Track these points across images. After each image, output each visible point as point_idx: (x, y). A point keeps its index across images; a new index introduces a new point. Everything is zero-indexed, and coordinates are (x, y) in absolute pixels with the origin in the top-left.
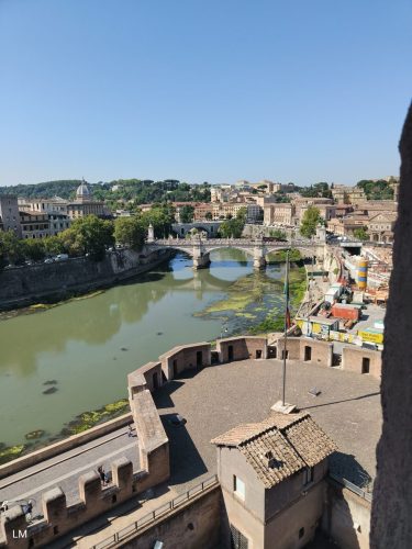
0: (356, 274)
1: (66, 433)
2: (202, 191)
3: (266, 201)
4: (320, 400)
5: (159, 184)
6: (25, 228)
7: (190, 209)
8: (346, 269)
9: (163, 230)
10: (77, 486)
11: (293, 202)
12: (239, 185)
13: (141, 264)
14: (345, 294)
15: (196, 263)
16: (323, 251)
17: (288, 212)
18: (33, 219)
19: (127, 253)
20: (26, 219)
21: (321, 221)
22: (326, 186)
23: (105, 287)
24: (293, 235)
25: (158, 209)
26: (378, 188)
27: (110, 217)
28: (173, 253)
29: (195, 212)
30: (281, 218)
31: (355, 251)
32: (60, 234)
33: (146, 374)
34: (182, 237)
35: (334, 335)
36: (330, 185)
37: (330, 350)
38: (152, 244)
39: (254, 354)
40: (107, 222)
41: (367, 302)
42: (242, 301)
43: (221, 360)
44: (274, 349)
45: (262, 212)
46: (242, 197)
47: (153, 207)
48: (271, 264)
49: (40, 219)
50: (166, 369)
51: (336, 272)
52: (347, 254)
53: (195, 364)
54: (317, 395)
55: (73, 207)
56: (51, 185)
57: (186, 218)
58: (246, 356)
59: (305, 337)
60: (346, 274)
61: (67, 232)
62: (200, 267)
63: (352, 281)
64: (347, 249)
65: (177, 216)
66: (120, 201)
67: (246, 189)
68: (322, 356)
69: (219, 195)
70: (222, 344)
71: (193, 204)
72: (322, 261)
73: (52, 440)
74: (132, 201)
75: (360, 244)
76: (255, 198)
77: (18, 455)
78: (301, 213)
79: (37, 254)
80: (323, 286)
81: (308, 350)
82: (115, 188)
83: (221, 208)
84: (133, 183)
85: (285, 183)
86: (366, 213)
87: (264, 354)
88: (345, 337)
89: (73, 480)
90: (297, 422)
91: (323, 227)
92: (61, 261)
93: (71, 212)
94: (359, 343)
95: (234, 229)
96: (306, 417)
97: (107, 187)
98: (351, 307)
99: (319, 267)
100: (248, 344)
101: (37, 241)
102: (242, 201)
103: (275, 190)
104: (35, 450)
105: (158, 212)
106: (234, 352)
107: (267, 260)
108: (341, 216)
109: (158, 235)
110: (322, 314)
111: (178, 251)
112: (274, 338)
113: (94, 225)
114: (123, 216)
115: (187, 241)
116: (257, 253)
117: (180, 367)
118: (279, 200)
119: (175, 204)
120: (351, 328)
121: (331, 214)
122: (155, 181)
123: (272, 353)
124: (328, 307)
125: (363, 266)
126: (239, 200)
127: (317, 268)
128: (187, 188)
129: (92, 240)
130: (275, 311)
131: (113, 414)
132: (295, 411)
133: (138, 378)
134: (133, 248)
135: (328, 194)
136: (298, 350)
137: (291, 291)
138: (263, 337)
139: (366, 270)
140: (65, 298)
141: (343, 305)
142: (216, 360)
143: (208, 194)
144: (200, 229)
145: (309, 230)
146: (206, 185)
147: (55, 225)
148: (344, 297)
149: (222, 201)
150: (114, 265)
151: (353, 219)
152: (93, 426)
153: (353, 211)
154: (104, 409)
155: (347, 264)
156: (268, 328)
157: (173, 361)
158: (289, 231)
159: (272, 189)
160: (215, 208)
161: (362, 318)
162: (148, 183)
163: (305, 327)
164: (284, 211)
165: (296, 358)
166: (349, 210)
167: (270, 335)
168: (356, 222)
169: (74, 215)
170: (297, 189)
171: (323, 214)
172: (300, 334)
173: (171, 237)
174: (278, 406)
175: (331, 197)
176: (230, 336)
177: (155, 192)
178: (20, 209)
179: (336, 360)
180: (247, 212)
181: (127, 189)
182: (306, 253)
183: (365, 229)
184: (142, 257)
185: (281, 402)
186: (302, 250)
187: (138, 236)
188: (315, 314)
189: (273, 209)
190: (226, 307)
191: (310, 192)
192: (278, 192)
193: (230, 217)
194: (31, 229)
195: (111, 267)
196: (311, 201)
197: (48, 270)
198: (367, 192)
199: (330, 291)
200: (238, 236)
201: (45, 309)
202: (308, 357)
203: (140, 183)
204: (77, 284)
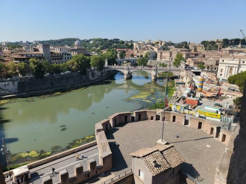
0: (198, 84)
1: (69, 148)
2: (130, 44)
3: (159, 49)
4: (178, 140)
5: (111, 41)
6: (53, 59)
7: (124, 52)
8: (193, 81)
9: (112, 61)
10: (73, 169)
11: (171, 50)
12: (147, 42)
13: (102, 76)
14: (192, 93)
15: (125, 77)
16: (183, 73)
17: (168, 54)
18: (56, 55)
19: (96, 71)
20: (53, 55)
21: (183, 59)
22: (186, 43)
23: (86, 86)
24: (170, 65)
25: (109, 52)
26: (210, 45)
27: (89, 55)
28: (116, 72)
29: (126, 53)
30: (165, 57)
31: (198, 74)
32: (67, 62)
33: (103, 124)
34: (120, 65)
35: (186, 111)
36: (188, 43)
37: (184, 118)
38: (107, 68)
39: (150, 118)
40: (87, 57)
41: (202, 97)
42: (146, 94)
43: (135, 120)
44: (159, 116)
45: (156, 54)
46: (147, 47)
47: (108, 51)
48: (159, 78)
49: (59, 55)
50: (111, 123)
51: (189, 83)
52: (194, 75)
53: (124, 121)
54: (177, 137)
55: (73, 50)
56: (64, 40)
57: (122, 56)
58: (146, 119)
59: (173, 112)
60: (193, 84)
61: (70, 61)
62: (127, 79)
63: (196, 88)
64: (194, 72)
65: (118, 55)
66: (93, 48)
67: (150, 44)
68: (180, 120)
69: (137, 46)
70: (136, 113)
71: (125, 50)
72: (182, 78)
73: (63, 150)
74: (99, 48)
75: (200, 71)
76: (153, 48)
77: (49, 156)
78: (174, 56)
79: (58, 70)
80: (182, 89)
81: (174, 117)
82: (91, 42)
83: (138, 52)
84: (99, 40)
85: (168, 41)
86: (204, 56)
87: (155, 118)
88: (191, 112)
89: (72, 167)
90: (168, 149)
91: (184, 62)
92: (68, 74)
93: (72, 52)
94: (197, 115)
95: (144, 62)
96: (172, 147)
97: (88, 41)
98: (194, 99)
99: (181, 80)
100: (147, 113)
101: (58, 65)
102: (148, 49)
103: (163, 44)
104: (56, 154)
105: (110, 54)
106: (141, 117)
107: (158, 76)
108: (192, 57)
109: (109, 64)
110: (181, 102)
111: (118, 71)
112: (159, 111)
113: (82, 59)
114: (94, 54)
115: (122, 67)
116: (153, 73)
117: (118, 122)
118: (164, 49)
119: (117, 50)
120: (194, 108)
121: (188, 56)
122: (109, 39)
123: (158, 118)
124: (184, 99)
125: (201, 80)
126: (146, 48)
127: (180, 81)
128: (123, 42)
129: (81, 65)
130: (160, 100)
131: (88, 141)
132: (167, 144)
133: (99, 126)
134: (98, 69)
135: (187, 47)
136: (169, 117)
137: (168, 90)
138: (154, 111)
139: (203, 83)
140: (69, 90)
141: (191, 98)
142: (133, 120)
143: (132, 45)
144: (128, 61)
145: (177, 63)
146: (132, 42)
147: (65, 58)
148: (192, 94)
149: (138, 49)
150: (90, 76)
151: (198, 59)
152: (80, 145)
153: (198, 55)
154: (85, 139)
155: (194, 79)
156: (157, 107)
157: (115, 119)
158: (168, 64)
159: (161, 44)
160: (135, 52)
161: (199, 104)
162: (106, 40)
163: (173, 107)
164: (166, 54)
165: (169, 121)
166: (196, 55)
167: (157, 110)
168: (199, 61)
169: (74, 54)
170: (173, 44)
171: (184, 56)
172: (171, 110)
173: (115, 65)
174: (160, 141)
175: (188, 48)
176: (139, 110)
177: (109, 44)
178: (51, 51)
179: (186, 122)
180: (150, 54)
181: (97, 43)
182: (175, 74)
183: (204, 64)
184: (102, 73)
185: (161, 140)
186: (174, 72)
187: (101, 64)
188: (178, 101)
189: (161, 53)
190: (138, 97)
191: (179, 46)
192: (164, 45)
193: (142, 56)
194: (55, 60)
195: (89, 77)
196: (179, 50)
197: (62, 78)
198: (205, 47)
199: (186, 91)
200: (145, 65)
201: (60, 95)
202: (174, 120)
203: (103, 40)
204: (74, 84)
